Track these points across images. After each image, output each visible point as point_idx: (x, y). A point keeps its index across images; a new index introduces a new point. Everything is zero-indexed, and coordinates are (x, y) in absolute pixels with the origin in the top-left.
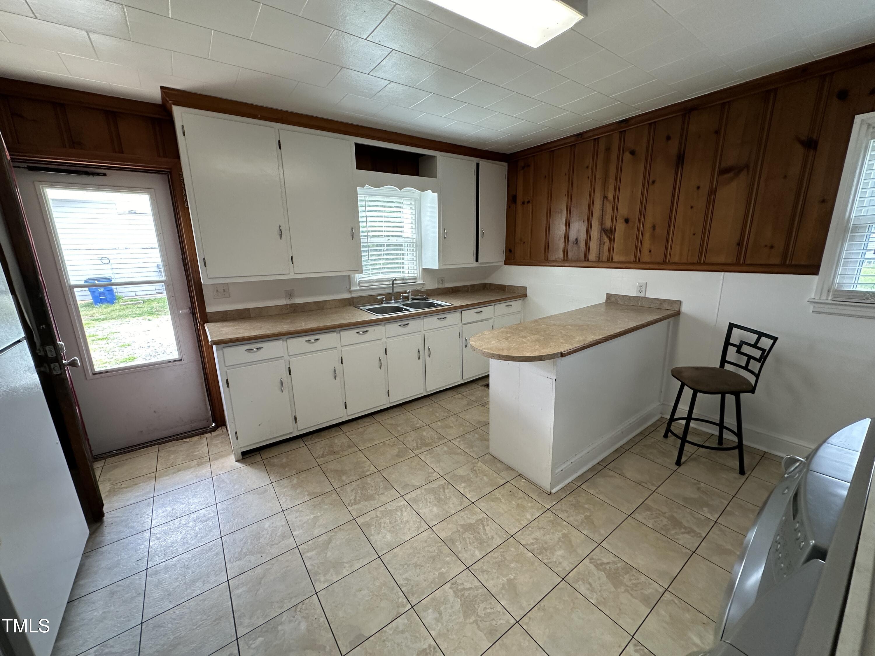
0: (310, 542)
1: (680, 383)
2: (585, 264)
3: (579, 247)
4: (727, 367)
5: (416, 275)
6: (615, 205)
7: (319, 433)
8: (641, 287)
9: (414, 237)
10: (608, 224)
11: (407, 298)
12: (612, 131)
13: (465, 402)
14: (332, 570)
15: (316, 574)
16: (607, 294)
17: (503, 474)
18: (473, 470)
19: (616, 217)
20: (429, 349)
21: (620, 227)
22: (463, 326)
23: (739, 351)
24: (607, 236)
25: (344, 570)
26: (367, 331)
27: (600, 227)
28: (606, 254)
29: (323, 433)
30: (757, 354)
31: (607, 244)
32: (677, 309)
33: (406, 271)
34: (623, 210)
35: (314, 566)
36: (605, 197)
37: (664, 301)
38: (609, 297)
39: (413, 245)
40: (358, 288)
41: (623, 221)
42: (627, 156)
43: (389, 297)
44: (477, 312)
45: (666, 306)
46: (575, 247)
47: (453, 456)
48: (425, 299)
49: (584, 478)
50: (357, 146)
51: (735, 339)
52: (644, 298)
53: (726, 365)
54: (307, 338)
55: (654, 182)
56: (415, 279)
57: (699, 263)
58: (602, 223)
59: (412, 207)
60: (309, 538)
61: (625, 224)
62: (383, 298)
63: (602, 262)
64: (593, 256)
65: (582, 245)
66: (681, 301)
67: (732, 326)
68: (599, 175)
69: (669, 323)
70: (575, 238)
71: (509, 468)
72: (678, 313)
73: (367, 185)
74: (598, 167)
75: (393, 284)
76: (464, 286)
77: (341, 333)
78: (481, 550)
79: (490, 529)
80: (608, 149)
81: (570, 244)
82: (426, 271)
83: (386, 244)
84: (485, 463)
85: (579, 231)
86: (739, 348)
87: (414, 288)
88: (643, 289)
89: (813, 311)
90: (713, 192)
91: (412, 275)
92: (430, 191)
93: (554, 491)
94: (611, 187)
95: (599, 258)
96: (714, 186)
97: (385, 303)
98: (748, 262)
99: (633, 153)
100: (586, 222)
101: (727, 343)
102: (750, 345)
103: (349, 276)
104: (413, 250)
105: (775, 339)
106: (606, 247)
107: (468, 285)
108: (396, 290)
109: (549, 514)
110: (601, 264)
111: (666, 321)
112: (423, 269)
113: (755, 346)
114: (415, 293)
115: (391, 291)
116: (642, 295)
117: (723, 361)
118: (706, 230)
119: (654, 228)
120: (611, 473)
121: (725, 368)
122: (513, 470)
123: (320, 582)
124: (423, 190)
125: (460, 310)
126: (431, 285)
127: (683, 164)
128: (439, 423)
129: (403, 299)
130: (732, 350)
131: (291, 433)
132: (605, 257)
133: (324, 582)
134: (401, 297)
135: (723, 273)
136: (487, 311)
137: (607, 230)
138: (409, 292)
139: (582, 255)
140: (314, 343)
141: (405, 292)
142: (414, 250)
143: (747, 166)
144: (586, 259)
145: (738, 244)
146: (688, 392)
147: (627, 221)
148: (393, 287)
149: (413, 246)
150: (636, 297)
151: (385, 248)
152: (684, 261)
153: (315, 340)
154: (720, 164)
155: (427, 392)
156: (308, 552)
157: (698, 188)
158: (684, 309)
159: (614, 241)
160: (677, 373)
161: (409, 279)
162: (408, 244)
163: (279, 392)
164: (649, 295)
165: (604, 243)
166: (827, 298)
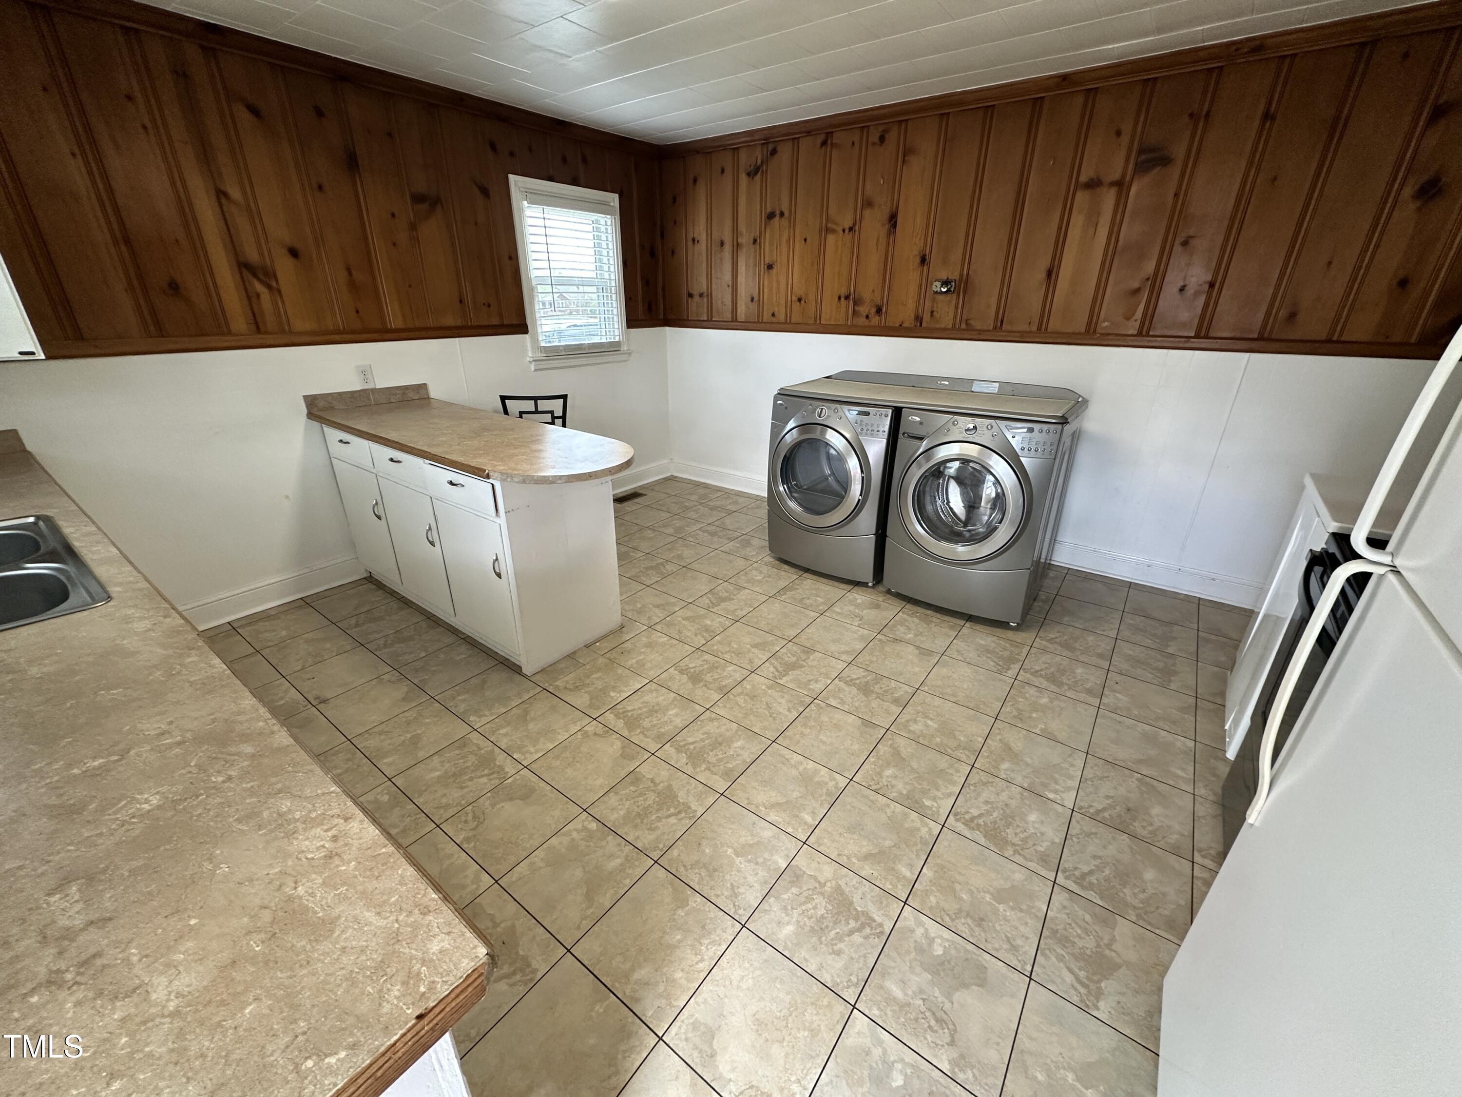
0: (790, 830)
3: (191, 300)
6: (253, 214)
8: (363, 372)
10: (252, 255)
12: (179, 33)
14: (816, 780)
15: (829, 794)
16: (304, 397)
19: (267, 241)
21: (284, 265)
24: (261, 281)
25: (809, 767)
27: (231, 258)
28: (270, 317)
31: (264, 297)
32: (424, 397)
34: (277, 228)
35: (822, 801)
36: (221, 193)
37: (406, 388)
38: (310, 401)
41: (284, 252)
45: (409, 394)
46: (178, 303)
55: (320, 187)
58: (233, 249)
60: (783, 836)
61: (290, 258)
63: (267, 332)
64: (240, 323)
65: (200, 296)
66: (426, 384)
67: (503, 399)
70: (169, 279)
74: (167, 111)
81: (155, 294)
88: (368, 376)
89: (535, 370)
90: (413, 226)
94: (228, 173)
95: (257, 326)
96: (412, 218)
98: (475, 323)
99: (255, 111)
102: (530, 413)
106: (265, 303)
110: (266, 337)
113: (537, 412)
116: (369, 386)
119: (348, 268)
123: (837, 783)
132: (270, 326)
133: (834, 779)
135: (457, 339)
137: (253, 268)
139: (208, 322)
143: (438, 198)
144: (223, 329)
145: (459, 300)
147: (294, 253)
150: (361, 391)
152: (410, 325)
154: (409, 188)
156: (806, 823)
157: (393, 215)
159: (279, 292)
164: (381, 384)
165: (258, 295)
166: (540, 355)
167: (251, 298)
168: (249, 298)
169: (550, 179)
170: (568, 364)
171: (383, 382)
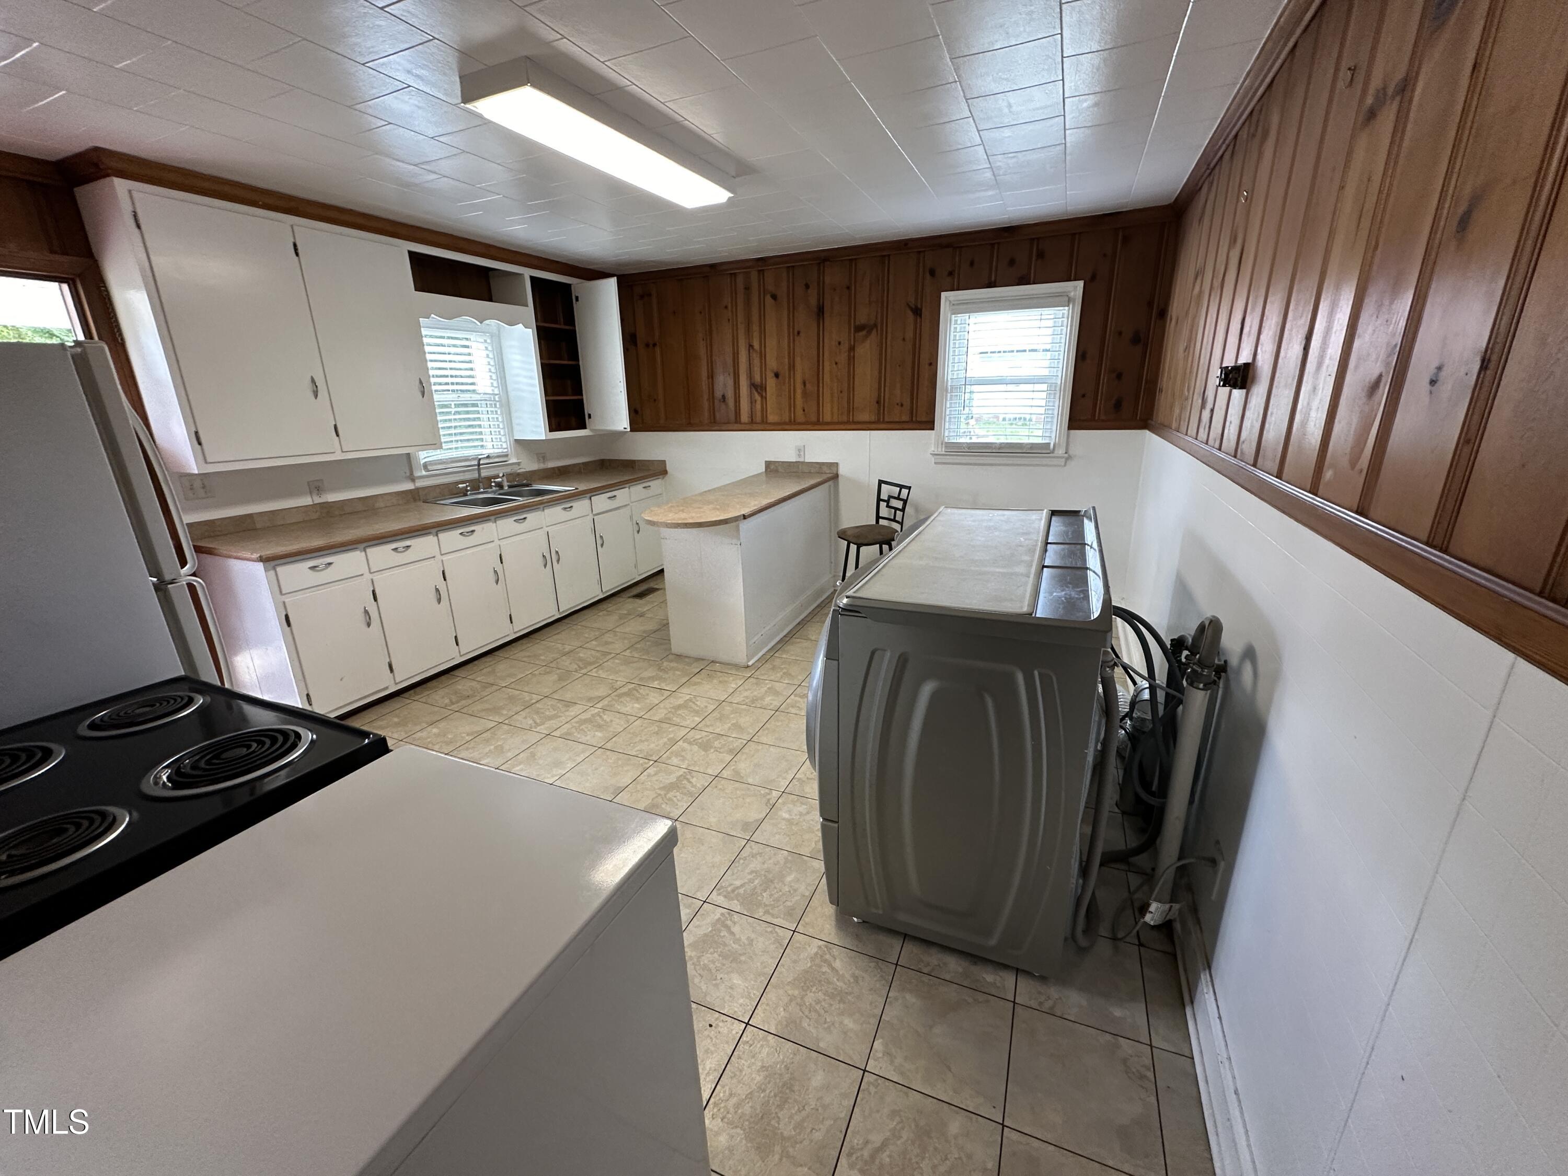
1: (846, 542)
2: (736, 426)
3: (727, 405)
4: (882, 522)
5: (506, 450)
6: (763, 356)
7: (424, 686)
8: (799, 450)
9: (496, 392)
10: (757, 379)
11: (500, 486)
12: (749, 267)
13: (615, 617)
16: (766, 462)
17: (695, 664)
18: (660, 669)
19: (765, 370)
20: (557, 552)
21: (771, 383)
22: (595, 517)
23: (888, 506)
24: (759, 393)
26: (473, 531)
27: (749, 382)
28: (759, 414)
29: (429, 684)
30: (899, 504)
31: (759, 402)
32: (835, 472)
33: (489, 445)
34: (772, 363)
36: (751, 346)
37: (823, 464)
38: (768, 464)
39: (495, 405)
40: (424, 473)
41: (773, 375)
42: (768, 299)
43: (475, 484)
44: (609, 498)
45: (825, 469)
46: (723, 406)
47: (631, 665)
48: (527, 485)
49: (775, 649)
50: (412, 255)
51: (884, 496)
52: (803, 463)
53: (881, 520)
54: (394, 545)
55: (799, 333)
56: (507, 456)
57: (848, 422)
58: (750, 376)
59: (487, 345)
61: (775, 378)
62: (467, 486)
63: (756, 423)
64: (745, 417)
65: (731, 402)
66: (837, 463)
67: (881, 482)
68: (741, 318)
69: (830, 486)
70: (722, 394)
71: (698, 659)
72: (836, 477)
73: (433, 315)
74: (738, 308)
75: (479, 465)
76: (574, 465)
77: (439, 535)
78: (699, 717)
79: (701, 703)
80: (747, 288)
81: (716, 402)
82: (521, 444)
83: (453, 403)
84: (671, 661)
85: (725, 385)
86: (888, 501)
87: (508, 470)
88: (802, 453)
89: (935, 463)
90: (852, 349)
91: (500, 450)
92: (521, 325)
93: (750, 663)
94: (756, 334)
95: (752, 420)
96: (852, 343)
97: (471, 494)
98: (886, 419)
99: (774, 297)
100: (732, 375)
101: (879, 500)
102: (895, 498)
103: (408, 455)
104: (496, 411)
105: (909, 488)
106: (758, 406)
107: (579, 464)
108: (484, 473)
109: (751, 680)
110: (755, 426)
111: (826, 485)
112: (516, 440)
113: (898, 498)
114: (510, 476)
115: (476, 475)
116: (801, 460)
117: (878, 517)
118: (851, 388)
119: (804, 384)
120: (798, 640)
121: (880, 523)
122: (703, 660)
124: (511, 324)
125: (588, 495)
126: (529, 465)
127: (823, 314)
128: (594, 643)
129: (495, 486)
130: (883, 505)
131: (387, 688)
132: (758, 418)
134: (493, 484)
135: (868, 432)
136: (622, 495)
137: (757, 386)
138: (503, 476)
139: (732, 416)
140: (404, 551)
141: (498, 477)
142: (499, 413)
143: (875, 326)
144: (737, 420)
145: (878, 403)
146: (853, 547)
147: (777, 375)
148: (479, 470)
149: (496, 407)
150: (796, 462)
151: (453, 410)
152: (835, 419)
153: (404, 547)
154: (855, 322)
155: (560, 613)
157: (839, 343)
158: (842, 471)
159: (766, 398)
160: (842, 535)
161: (498, 457)
162: (488, 403)
163: (364, 626)
164: (809, 459)
165: (756, 401)
166: (942, 450)
167: (752, 402)
168: (751, 403)
169: (991, 285)
170: (978, 462)
171: (810, 458)
